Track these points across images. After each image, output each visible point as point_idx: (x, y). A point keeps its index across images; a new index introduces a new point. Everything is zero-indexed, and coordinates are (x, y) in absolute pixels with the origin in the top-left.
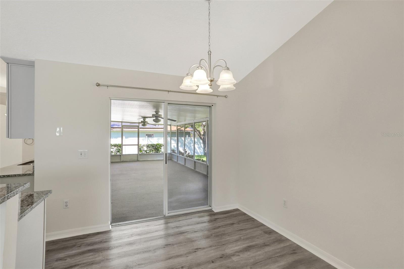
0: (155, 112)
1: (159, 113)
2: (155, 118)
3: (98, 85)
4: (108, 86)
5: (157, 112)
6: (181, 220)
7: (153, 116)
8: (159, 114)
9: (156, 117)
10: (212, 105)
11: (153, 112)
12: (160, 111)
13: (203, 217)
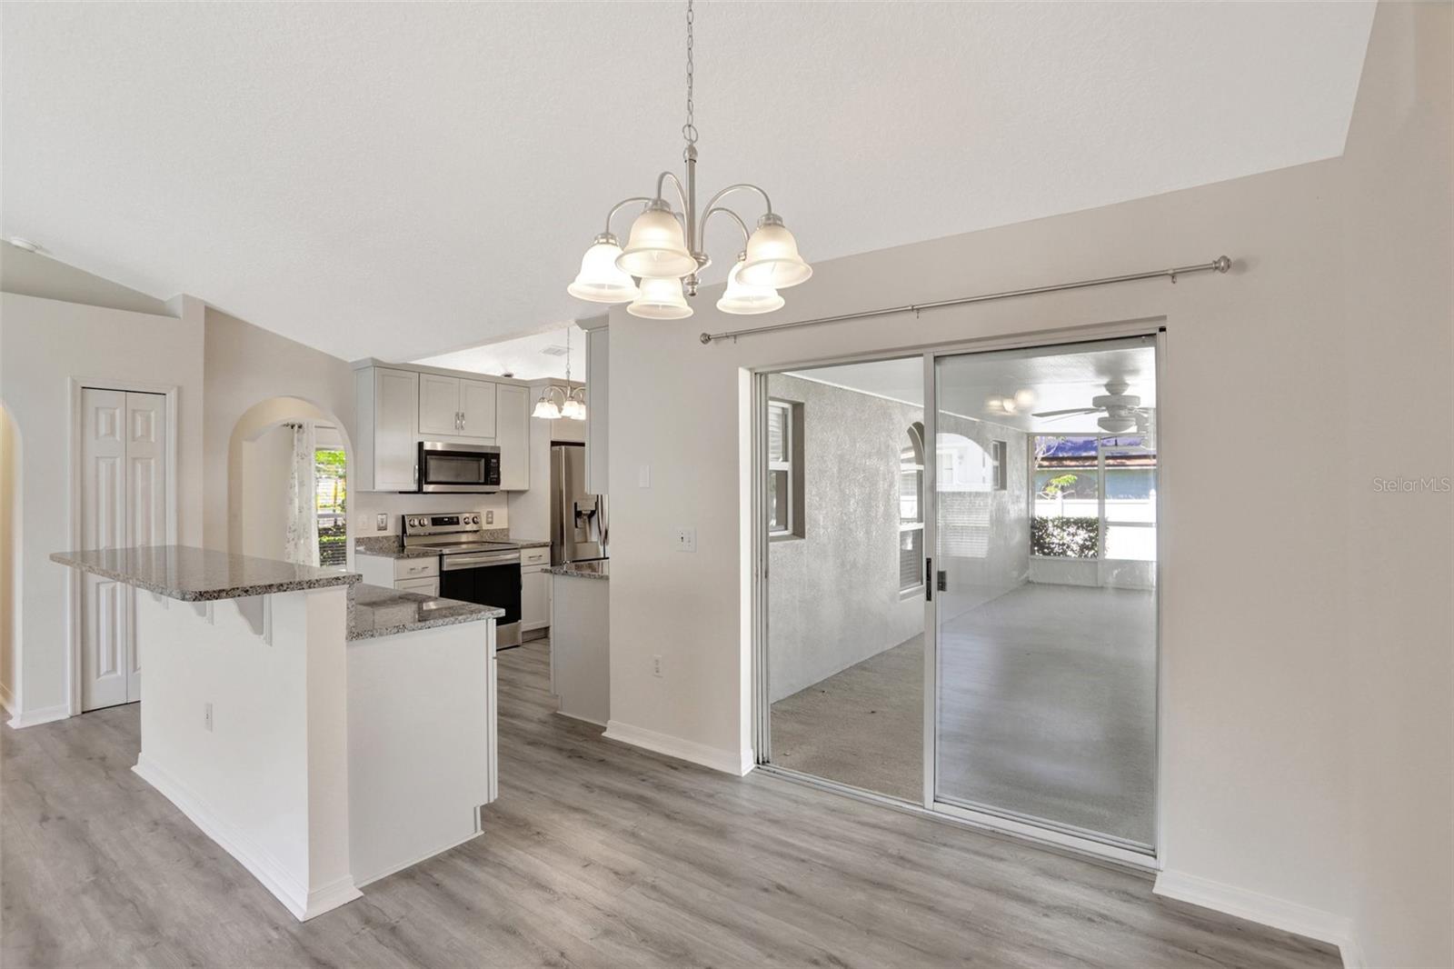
0: (1108, 386)
1: (1124, 390)
2: (1106, 414)
3: (707, 339)
4: (735, 337)
5: (1115, 387)
6: (952, 847)
7: (1099, 403)
8: (1125, 394)
9: (1108, 408)
10: (1162, 329)
11: (1098, 386)
12: (1128, 382)
13: (1059, 877)
